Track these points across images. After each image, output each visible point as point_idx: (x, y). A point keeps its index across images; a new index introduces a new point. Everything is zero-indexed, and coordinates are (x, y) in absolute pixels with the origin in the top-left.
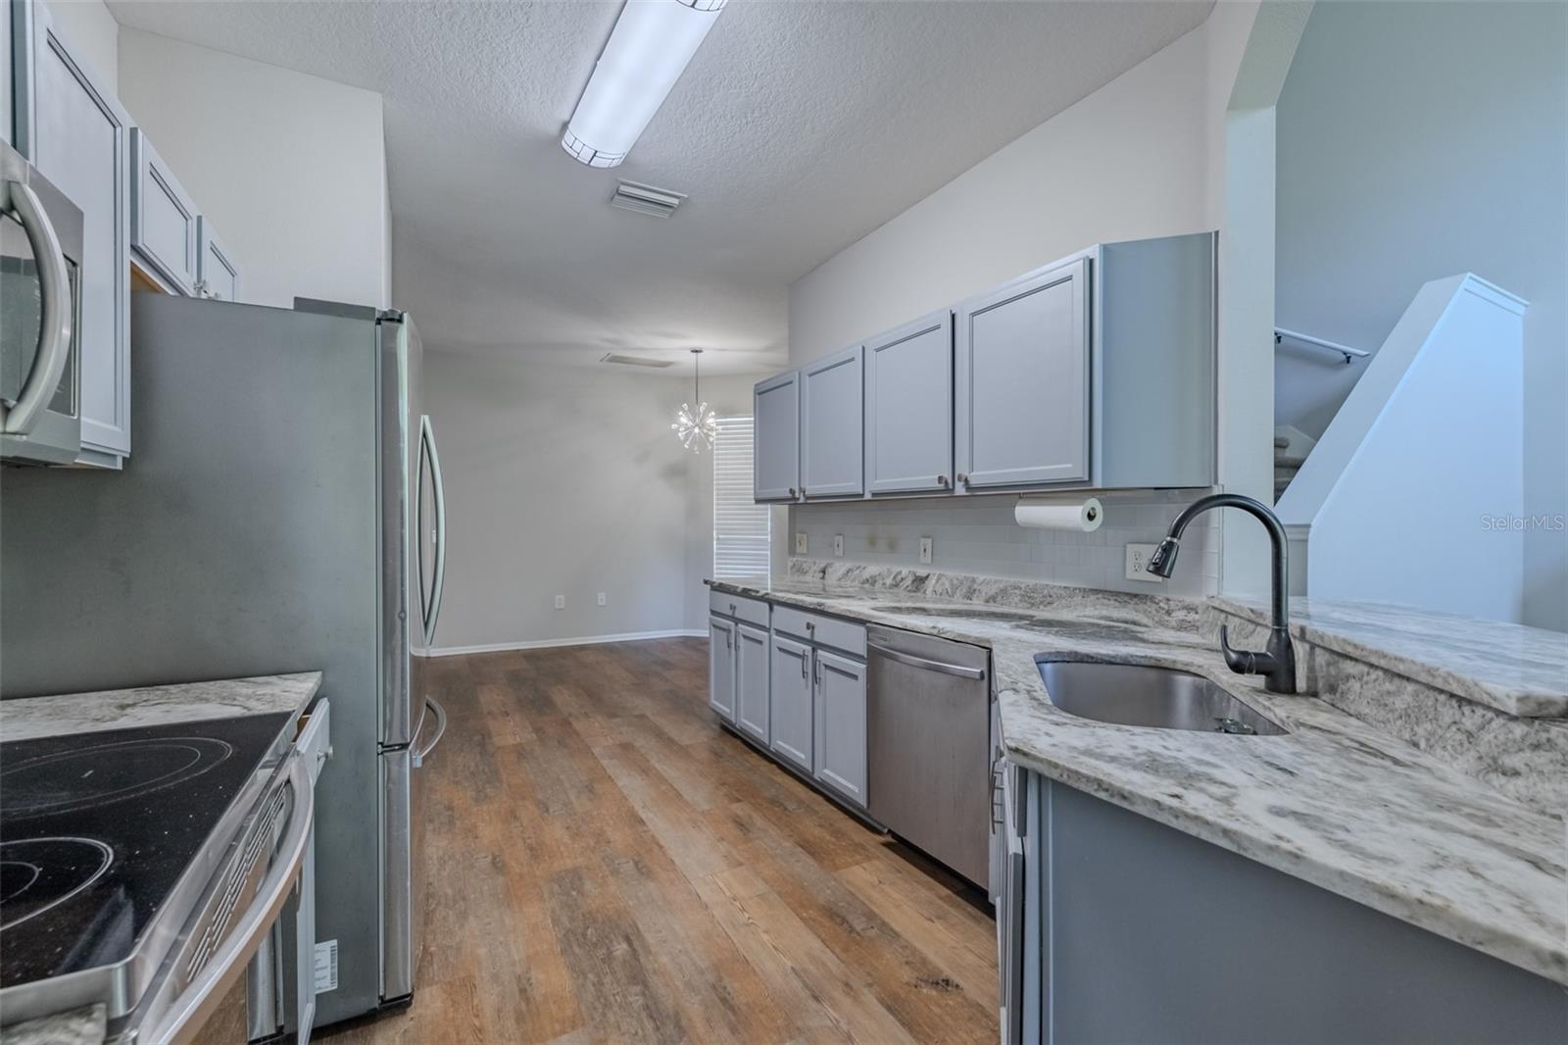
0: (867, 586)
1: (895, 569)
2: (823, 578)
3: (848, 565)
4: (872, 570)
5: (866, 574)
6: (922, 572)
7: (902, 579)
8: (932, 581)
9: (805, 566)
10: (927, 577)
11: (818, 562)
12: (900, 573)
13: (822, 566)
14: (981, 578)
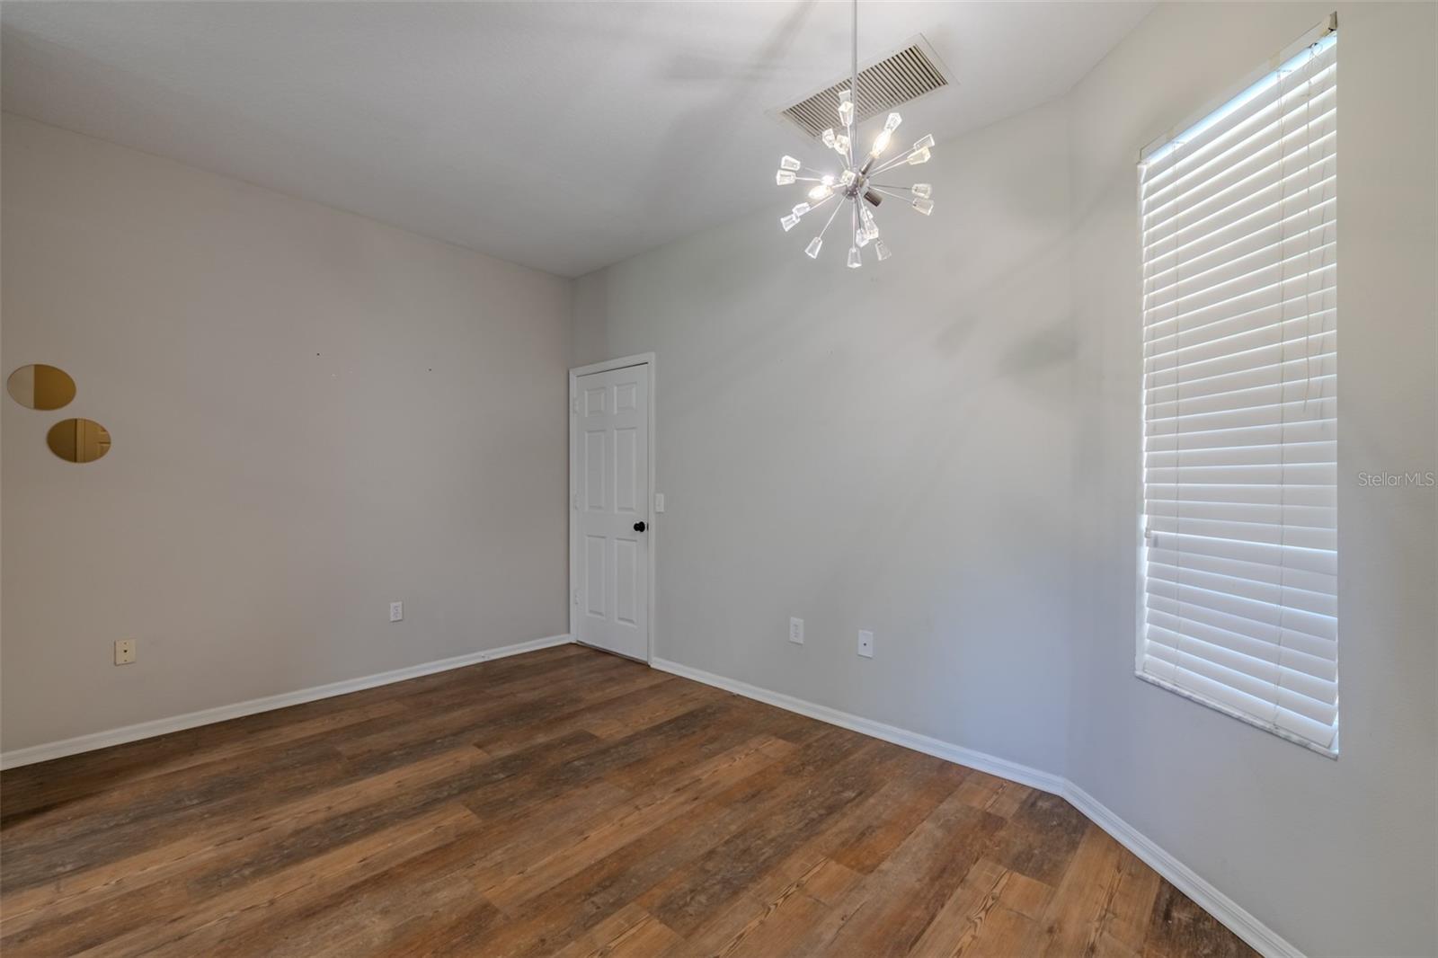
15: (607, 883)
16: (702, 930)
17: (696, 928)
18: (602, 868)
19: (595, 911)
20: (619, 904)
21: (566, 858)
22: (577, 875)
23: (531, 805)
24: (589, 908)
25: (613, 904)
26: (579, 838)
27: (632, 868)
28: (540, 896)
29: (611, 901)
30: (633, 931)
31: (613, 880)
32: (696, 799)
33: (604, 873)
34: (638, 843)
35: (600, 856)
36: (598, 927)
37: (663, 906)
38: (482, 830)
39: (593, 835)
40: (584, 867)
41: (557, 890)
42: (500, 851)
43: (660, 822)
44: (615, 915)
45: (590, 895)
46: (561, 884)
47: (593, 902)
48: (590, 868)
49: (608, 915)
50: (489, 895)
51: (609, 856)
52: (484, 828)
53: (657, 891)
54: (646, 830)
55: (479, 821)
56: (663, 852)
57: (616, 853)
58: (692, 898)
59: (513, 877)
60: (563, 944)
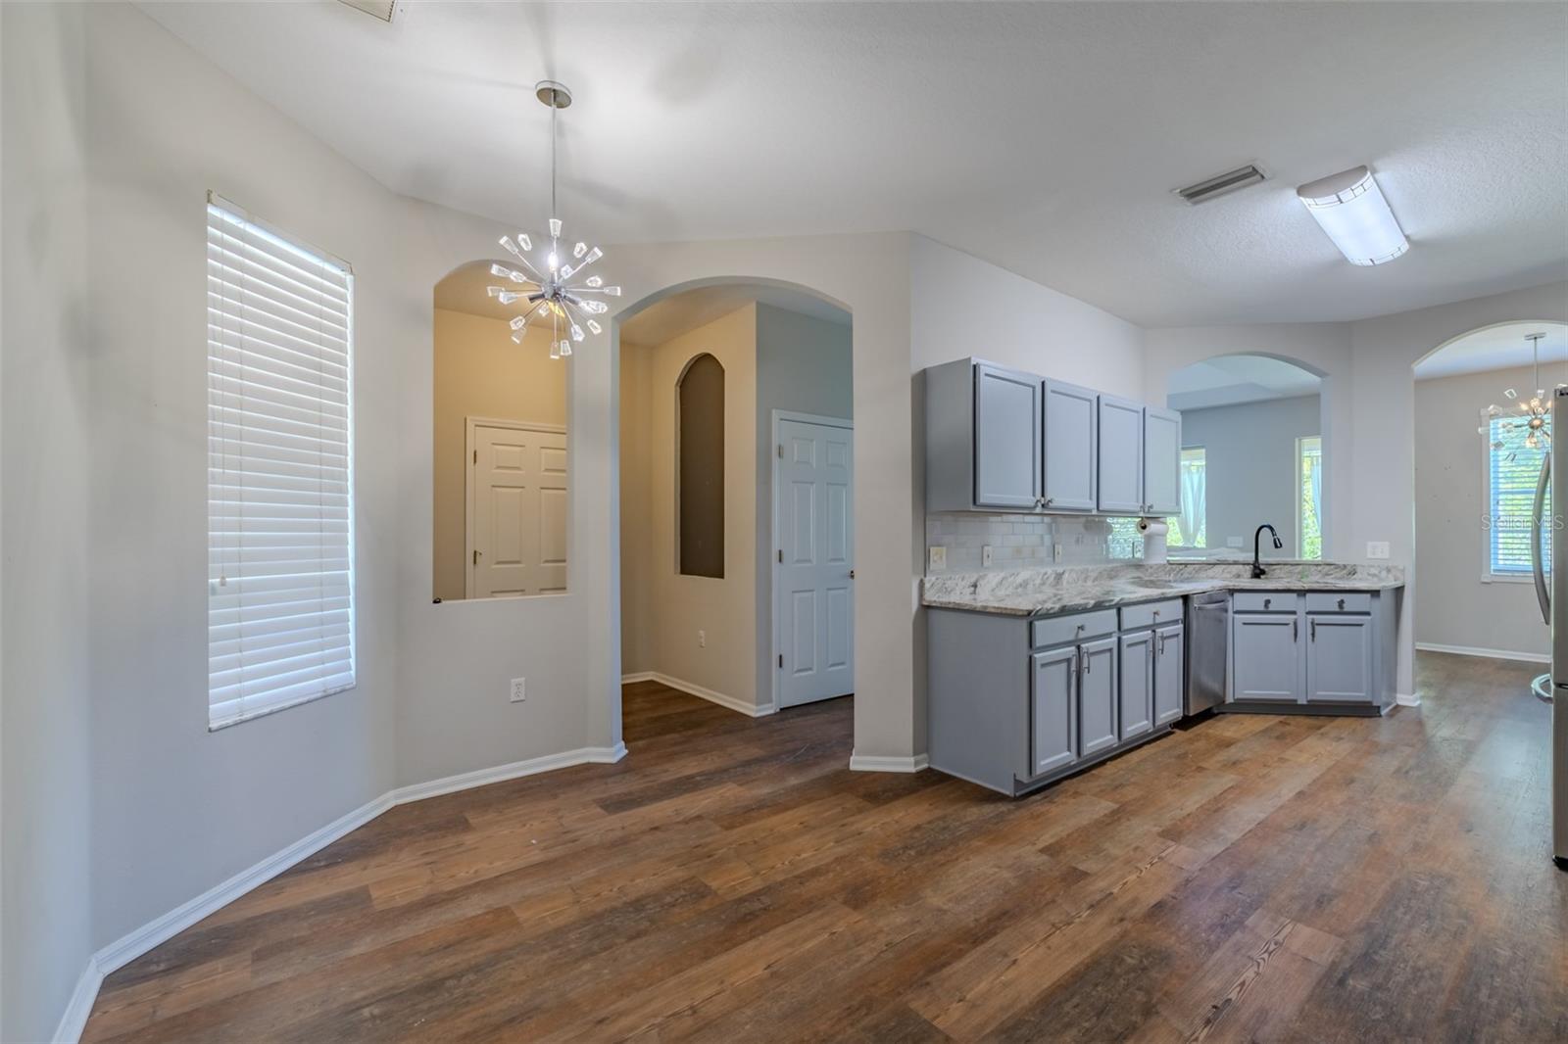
0: (1020, 590)
1: (1043, 571)
2: (974, 592)
3: (1002, 575)
4: (1025, 575)
5: (1019, 580)
6: (1060, 570)
7: (1048, 578)
8: (1066, 575)
9: (949, 583)
10: (1063, 573)
11: (967, 576)
12: (1046, 574)
13: (973, 580)
14: (1090, 568)
15: (748, 917)
16: (681, 880)
17: (684, 882)
18: (751, 931)
19: (761, 898)
20: (741, 900)
21: (789, 945)
22: (777, 926)
23: (850, 1031)
24: (766, 900)
25: (745, 901)
26: (775, 969)
27: (722, 928)
28: (810, 912)
29: (746, 904)
30: (733, 883)
31: (746, 919)
32: (601, 1022)
33: (751, 926)
34: (707, 955)
35: (752, 944)
36: (761, 887)
37: (703, 897)
38: (901, 990)
39: (759, 971)
40: (771, 933)
41: (796, 915)
42: (866, 959)
43: (672, 982)
44: (744, 893)
45: (765, 909)
46: (793, 920)
47: (763, 904)
48: (765, 932)
49: (750, 894)
50: (856, 916)
51: (744, 942)
52: (899, 994)
53: (705, 907)
54: (693, 972)
55: (913, 1005)
56: (684, 942)
57: (735, 945)
58: (677, 900)
59: (841, 930)
60: (785, 880)
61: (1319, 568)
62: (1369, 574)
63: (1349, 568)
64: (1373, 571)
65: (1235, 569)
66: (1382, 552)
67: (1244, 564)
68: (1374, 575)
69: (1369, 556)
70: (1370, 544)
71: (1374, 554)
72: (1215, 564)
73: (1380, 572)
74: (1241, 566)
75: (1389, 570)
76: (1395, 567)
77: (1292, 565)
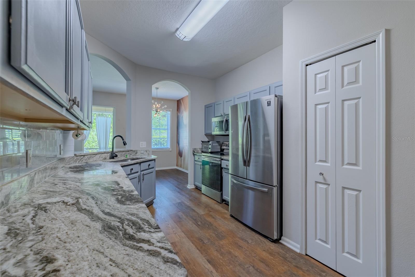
61: (129, 152)
62: (141, 153)
63: (136, 151)
64: (142, 152)
65: (104, 156)
66: (144, 145)
67: (107, 153)
68: (142, 153)
69: (141, 147)
70: (141, 143)
71: (142, 146)
72: (96, 154)
73: (144, 152)
74: (106, 154)
75: (146, 151)
76: (148, 150)
77: (122, 152)
